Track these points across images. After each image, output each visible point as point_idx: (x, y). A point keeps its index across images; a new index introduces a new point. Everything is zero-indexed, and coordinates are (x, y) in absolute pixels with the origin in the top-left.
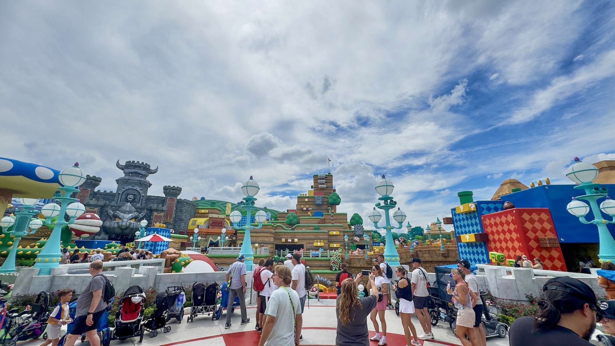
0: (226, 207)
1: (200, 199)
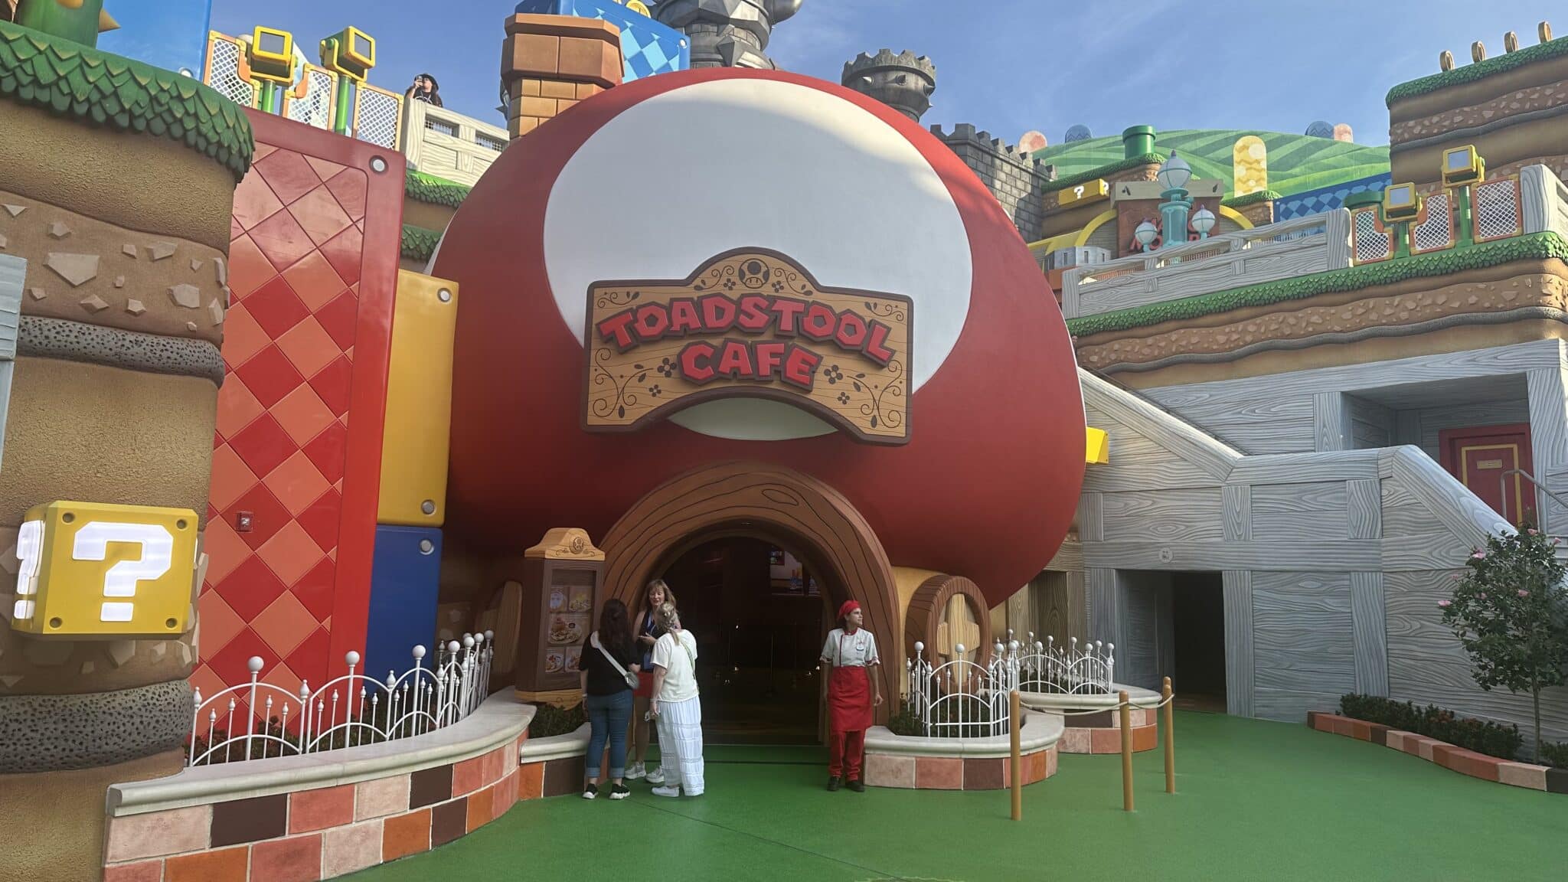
0: (1229, 162)
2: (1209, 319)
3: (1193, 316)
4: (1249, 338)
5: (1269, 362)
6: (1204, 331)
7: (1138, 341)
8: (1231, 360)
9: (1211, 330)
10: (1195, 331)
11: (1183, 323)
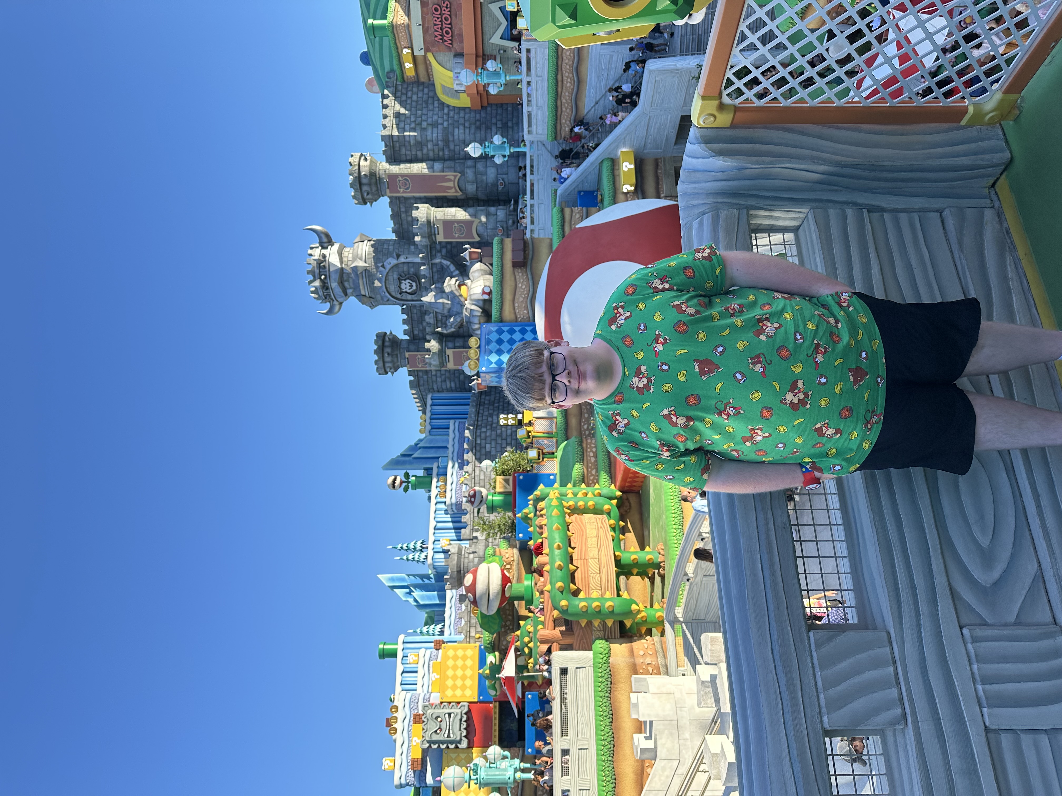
1: (370, 68)
2: (559, 89)
3: (557, 95)
4: (571, 75)
5: (583, 68)
6: (564, 91)
7: (563, 114)
8: (579, 81)
9: (564, 88)
10: (563, 94)
11: (559, 98)
